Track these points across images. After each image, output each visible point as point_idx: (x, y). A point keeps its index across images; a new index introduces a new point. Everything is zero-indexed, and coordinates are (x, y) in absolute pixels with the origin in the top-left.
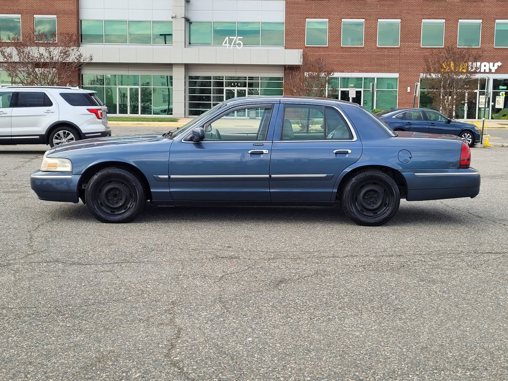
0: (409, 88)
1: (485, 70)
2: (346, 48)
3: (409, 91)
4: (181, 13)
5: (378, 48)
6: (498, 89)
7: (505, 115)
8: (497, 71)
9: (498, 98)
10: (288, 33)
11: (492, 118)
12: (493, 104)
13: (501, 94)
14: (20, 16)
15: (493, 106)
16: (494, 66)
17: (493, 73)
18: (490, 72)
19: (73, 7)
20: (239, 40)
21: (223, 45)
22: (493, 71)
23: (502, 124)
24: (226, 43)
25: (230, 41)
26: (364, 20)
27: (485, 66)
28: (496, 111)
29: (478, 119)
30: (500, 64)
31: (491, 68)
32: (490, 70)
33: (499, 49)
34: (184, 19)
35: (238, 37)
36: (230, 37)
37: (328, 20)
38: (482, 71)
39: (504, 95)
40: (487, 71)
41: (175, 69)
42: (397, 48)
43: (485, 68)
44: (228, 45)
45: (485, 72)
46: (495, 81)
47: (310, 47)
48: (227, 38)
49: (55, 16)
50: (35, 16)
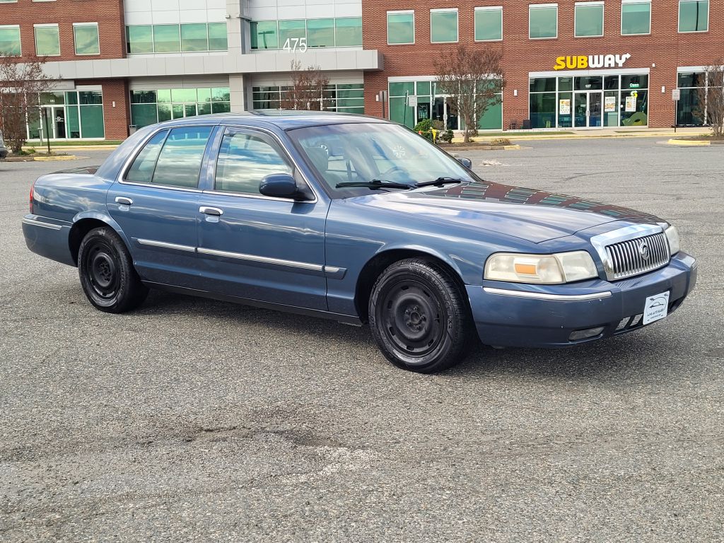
0: (515, 91)
1: (610, 64)
2: (436, 44)
3: (516, 94)
4: (236, 12)
5: (476, 43)
6: (629, 87)
7: (637, 121)
8: (625, 65)
9: (628, 99)
10: (365, 30)
11: (622, 125)
12: (622, 106)
13: (632, 93)
14: (57, 25)
15: (623, 109)
16: (621, 59)
17: (620, 68)
18: (616, 66)
19: (115, 11)
20: (303, 41)
21: (284, 48)
22: (620, 65)
23: (619, 132)
24: (287, 46)
25: (292, 44)
26: (457, 9)
27: (610, 59)
28: (626, 115)
29: (604, 126)
30: (628, 56)
31: (617, 62)
32: (616, 64)
33: (627, 37)
34: (239, 21)
35: (301, 39)
36: (292, 39)
37: (413, 11)
38: (606, 65)
39: (636, 95)
40: (613, 65)
41: (231, 80)
42: (500, 42)
43: (610, 62)
44: (289, 48)
45: (609, 67)
46: (624, 77)
47: (393, 46)
48: (288, 40)
49: (96, 23)
50: (74, 24)
